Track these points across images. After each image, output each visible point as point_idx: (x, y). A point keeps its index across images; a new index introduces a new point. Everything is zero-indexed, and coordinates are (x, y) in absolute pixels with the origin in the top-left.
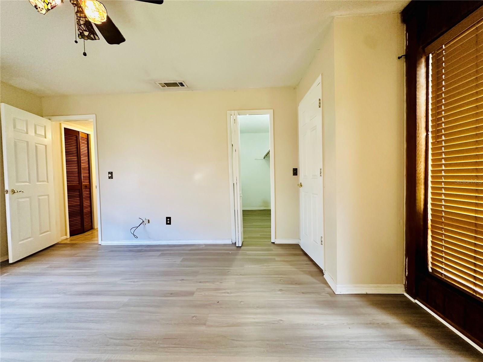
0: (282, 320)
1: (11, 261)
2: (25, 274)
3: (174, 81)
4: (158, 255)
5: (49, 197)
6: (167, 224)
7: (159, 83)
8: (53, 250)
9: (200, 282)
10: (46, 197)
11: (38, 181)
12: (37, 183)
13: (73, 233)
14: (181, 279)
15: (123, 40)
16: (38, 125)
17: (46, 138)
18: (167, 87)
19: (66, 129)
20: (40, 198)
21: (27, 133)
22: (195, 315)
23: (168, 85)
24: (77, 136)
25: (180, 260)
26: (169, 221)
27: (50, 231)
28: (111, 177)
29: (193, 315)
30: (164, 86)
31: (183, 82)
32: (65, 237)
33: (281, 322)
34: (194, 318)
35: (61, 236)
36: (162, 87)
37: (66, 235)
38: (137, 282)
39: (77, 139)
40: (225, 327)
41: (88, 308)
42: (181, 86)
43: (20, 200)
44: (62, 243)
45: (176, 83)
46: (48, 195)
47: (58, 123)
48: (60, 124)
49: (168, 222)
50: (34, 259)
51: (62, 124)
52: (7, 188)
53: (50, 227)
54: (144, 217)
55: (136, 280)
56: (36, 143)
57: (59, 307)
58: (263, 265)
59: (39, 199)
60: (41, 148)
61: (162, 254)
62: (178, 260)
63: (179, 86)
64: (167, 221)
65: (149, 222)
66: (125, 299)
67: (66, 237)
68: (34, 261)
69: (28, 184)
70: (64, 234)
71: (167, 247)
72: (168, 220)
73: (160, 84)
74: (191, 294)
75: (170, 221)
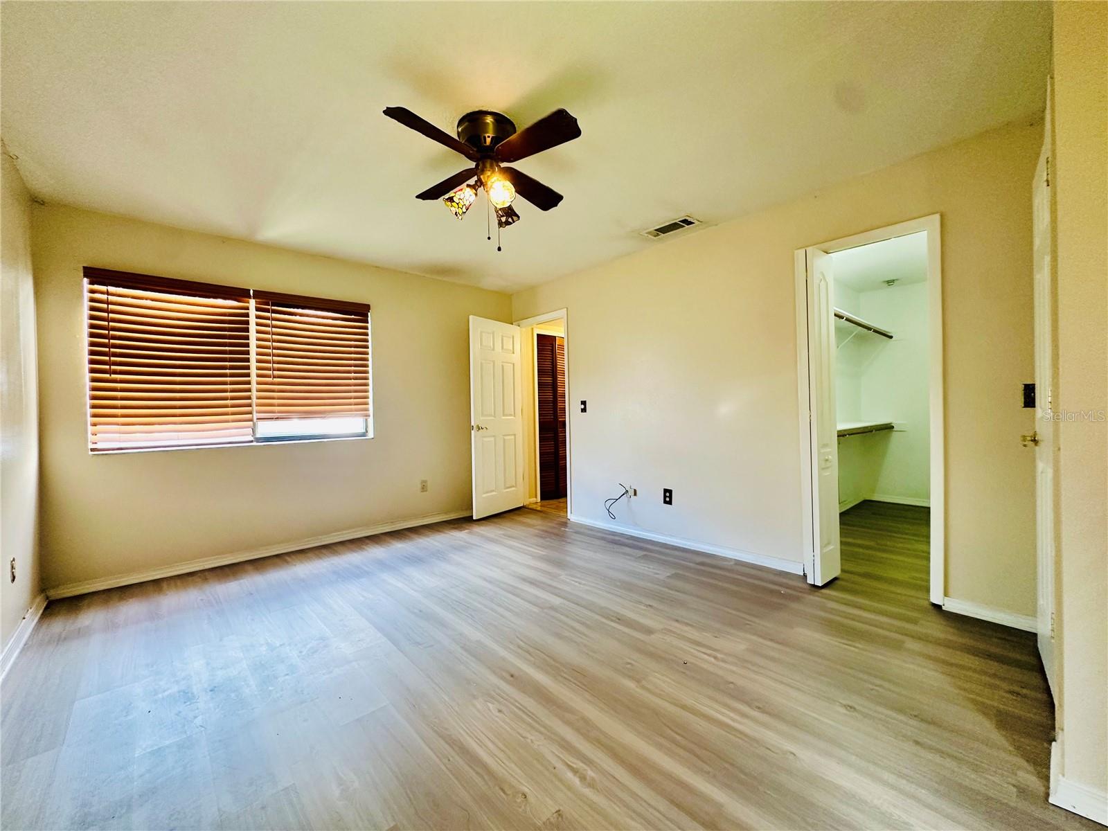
0: (795, 755)
1: (474, 518)
2: (482, 536)
3: (669, 221)
4: (638, 556)
5: (515, 437)
6: (665, 502)
7: (647, 233)
8: (519, 515)
9: (677, 621)
10: (513, 437)
11: (504, 415)
12: (504, 418)
13: (545, 496)
14: (647, 604)
15: (560, 198)
16: (506, 337)
17: (513, 353)
18: (663, 235)
19: (539, 336)
20: (506, 438)
21: (493, 350)
22: (633, 662)
23: (664, 230)
24: (553, 344)
25: (668, 574)
26: (668, 496)
27: (516, 486)
28: (584, 410)
29: (629, 661)
30: (658, 235)
31: (687, 218)
32: (533, 500)
33: (791, 757)
34: (629, 666)
35: (530, 498)
36: (655, 236)
37: (536, 497)
38: (584, 584)
39: (552, 350)
40: (667, 701)
41: (514, 594)
42: (688, 225)
43: (485, 439)
44: (530, 507)
45: (675, 224)
46: (515, 435)
47: (530, 328)
48: (532, 329)
49: (668, 499)
50: (496, 520)
51: (534, 329)
52: (472, 424)
53: (516, 484)
54: (630, 484)
55: (584, 582)
56: (502, 362)
57: (490, 582)
58: (850, 643)
59: (504, 440)
60: (508, 368)
61: (645, 555)
62: (663, 573)
63: (684, 226)
64: (665, 497)
65: (635, 494)
66: (557, 601)
67: (535, 499)
68: (495, 523)
69: (493, 418)
70: (534, 496)
71: (660, 547)
72: (668, 494)
73: (649, 233)
74: (649, 631)
75: (670, 497)
